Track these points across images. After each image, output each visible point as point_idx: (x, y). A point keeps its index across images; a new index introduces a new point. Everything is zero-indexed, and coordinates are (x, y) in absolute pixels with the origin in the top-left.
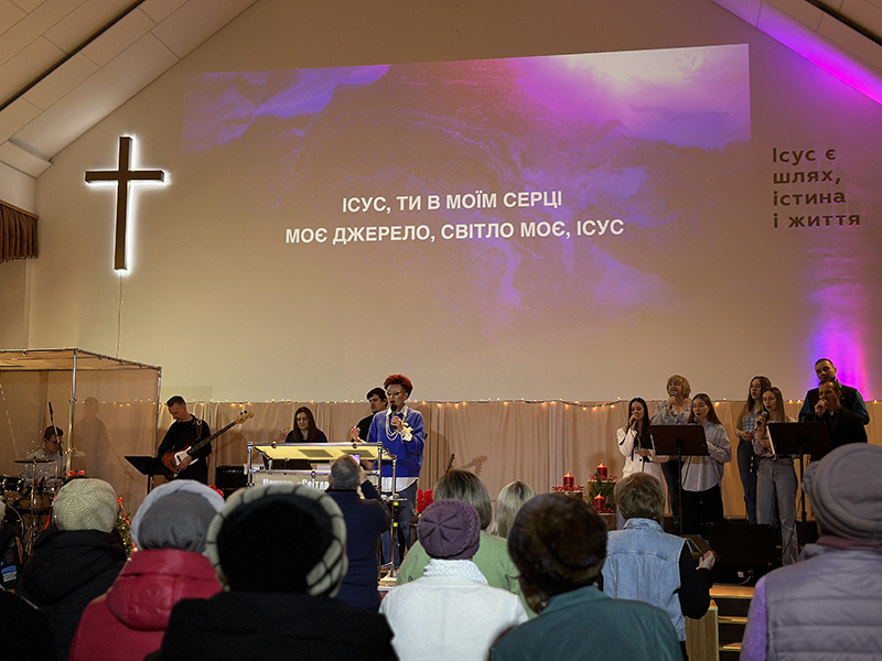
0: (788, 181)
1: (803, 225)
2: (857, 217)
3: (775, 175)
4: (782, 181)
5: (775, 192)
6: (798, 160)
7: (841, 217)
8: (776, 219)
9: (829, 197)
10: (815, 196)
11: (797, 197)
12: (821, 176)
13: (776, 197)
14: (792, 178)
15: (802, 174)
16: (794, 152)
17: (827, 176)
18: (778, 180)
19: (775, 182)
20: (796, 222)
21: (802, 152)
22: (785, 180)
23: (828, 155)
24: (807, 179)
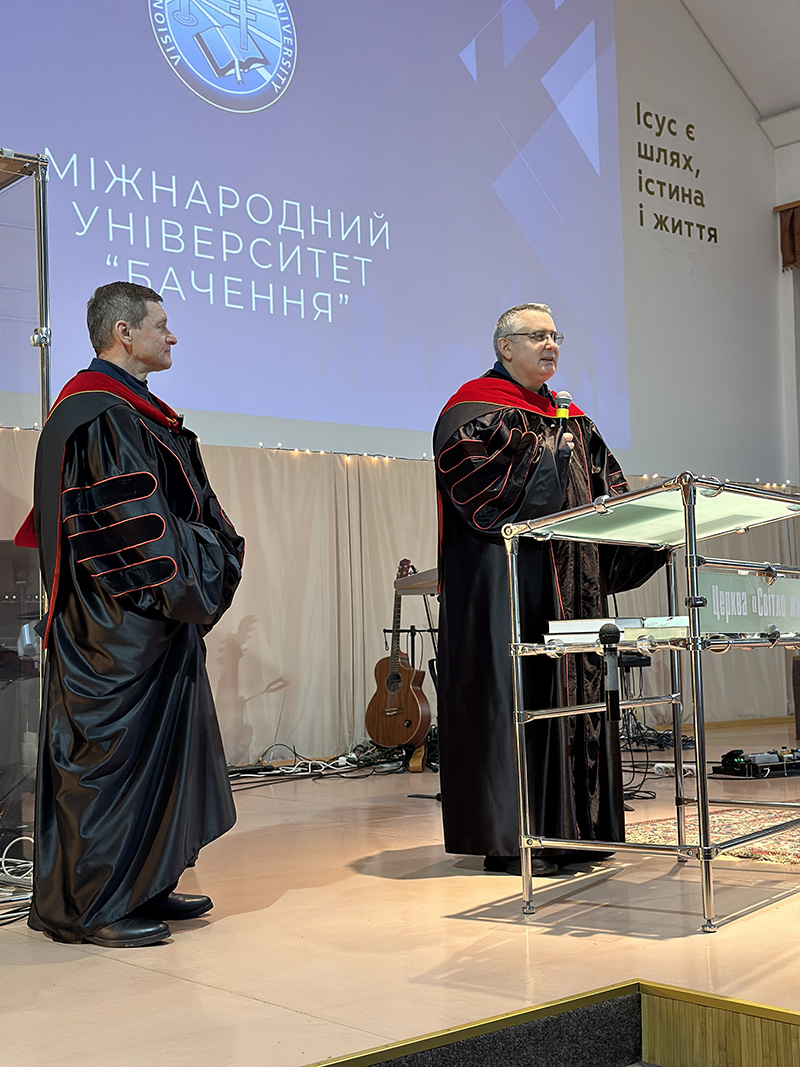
0: (651, 159)
1: (667, 230)
2: (715, 230)
3: (639, 143)
4: (645, 157)
5: (640, 172)
6: (661, 127)
7: (701, 227)
8: (641, 212)
9: (689, 196)
10: (677, 187)
11: (662, 184)
12: (683, 162)
13: (640, 178)
14: (656, 156)
15: (665, 151)
16: (656, 116)
17: (688, 161)
18: (643, 153)
19: (640, 156)
20: (661, 222)
21: (664, 118)
22: (649, 155)
23: (688, 132)
24: (669, 161)
